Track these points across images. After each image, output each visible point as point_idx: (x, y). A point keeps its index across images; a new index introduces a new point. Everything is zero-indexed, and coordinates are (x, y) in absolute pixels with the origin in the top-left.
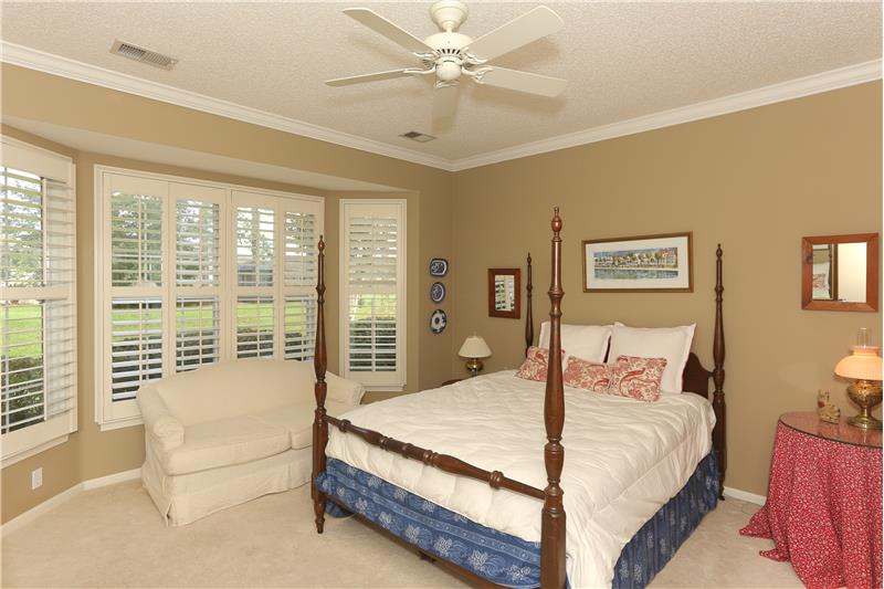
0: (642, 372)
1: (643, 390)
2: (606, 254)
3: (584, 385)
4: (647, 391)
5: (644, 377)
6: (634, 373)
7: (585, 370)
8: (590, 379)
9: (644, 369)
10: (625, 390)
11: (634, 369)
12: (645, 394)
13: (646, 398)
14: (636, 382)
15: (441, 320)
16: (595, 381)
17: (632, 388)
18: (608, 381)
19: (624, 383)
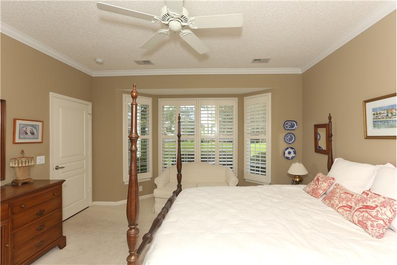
0: (373, 208)
1: (369, 223)
2: (381, 108)
3: (332, 206)
4: (372, 226)
5: (374, 213)
6: (367, 207)
7: (338, 195)
8: (337, 202)
9: (377, 206)
10: (356, 219)
11: (369, 204)
12: (370, 228)
13: (370, 231)
14: (366, 215)
15: (292, 153)
16: (340, 205)
17: (360, 219)
18: (351, 207)
19: (357, 213)
